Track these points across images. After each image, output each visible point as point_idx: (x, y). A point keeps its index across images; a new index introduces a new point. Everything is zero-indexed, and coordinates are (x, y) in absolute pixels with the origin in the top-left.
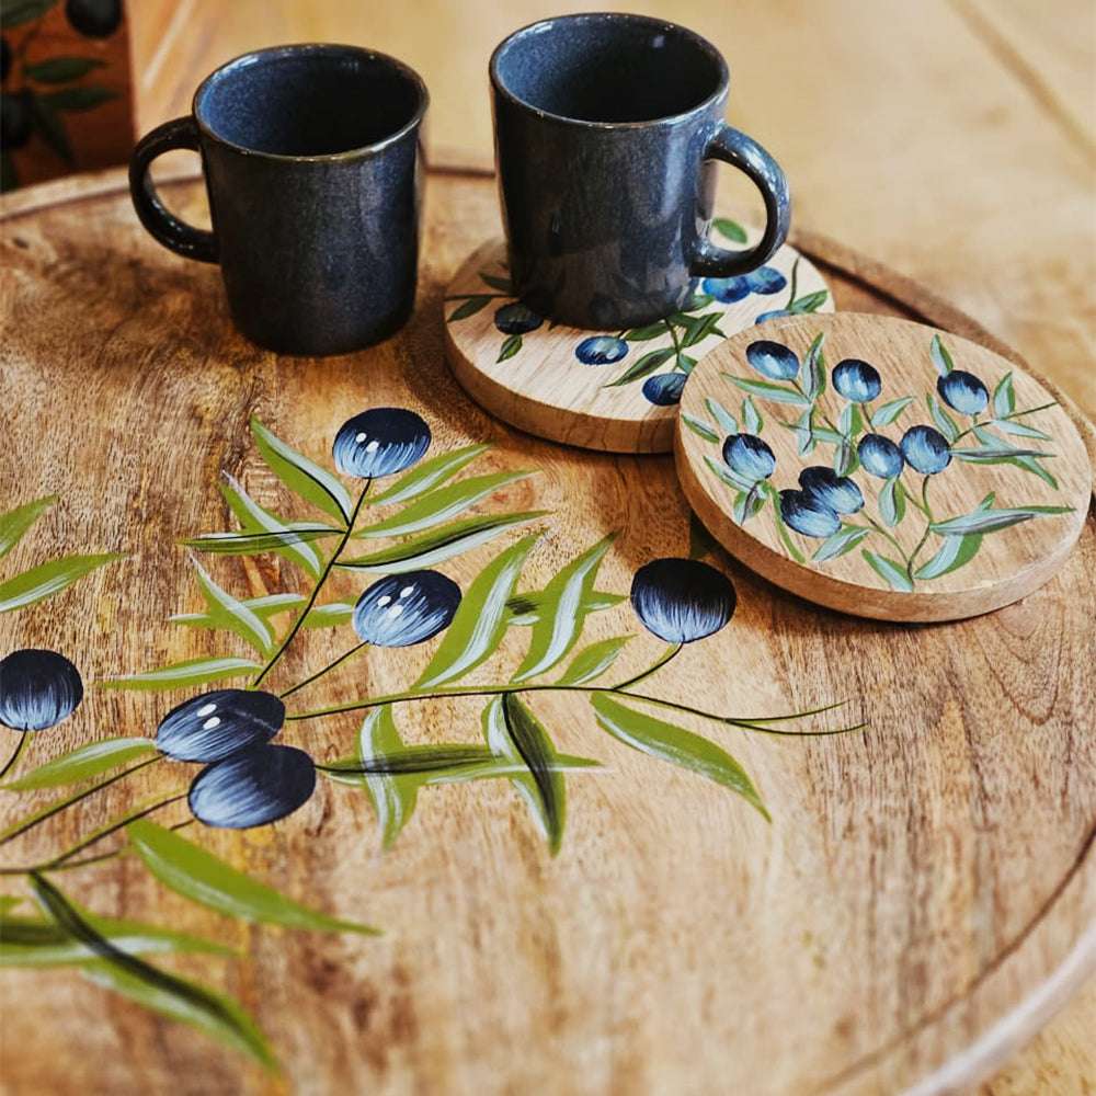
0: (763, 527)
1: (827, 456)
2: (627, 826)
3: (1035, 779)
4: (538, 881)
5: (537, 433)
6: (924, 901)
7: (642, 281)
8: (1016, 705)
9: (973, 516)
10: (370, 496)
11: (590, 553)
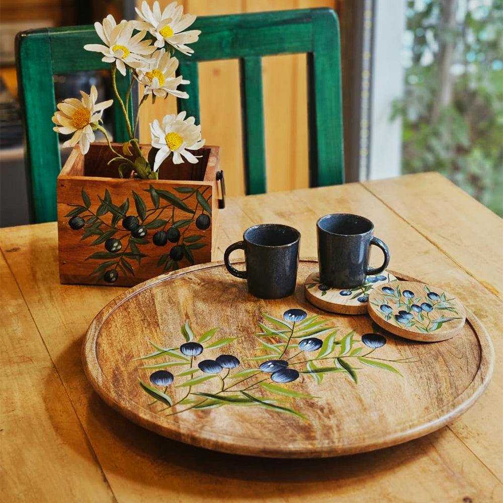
0: (392, 322)
1: (404, 309)
2: (371, 379)
3: (461, 368)
4: (354, 388)
5: (333, 311)
6: (440, 388)
7: (354, 279)
8: (454, 356)
9: (440, 320)
10: (295, 325)
11: (350, 333)
